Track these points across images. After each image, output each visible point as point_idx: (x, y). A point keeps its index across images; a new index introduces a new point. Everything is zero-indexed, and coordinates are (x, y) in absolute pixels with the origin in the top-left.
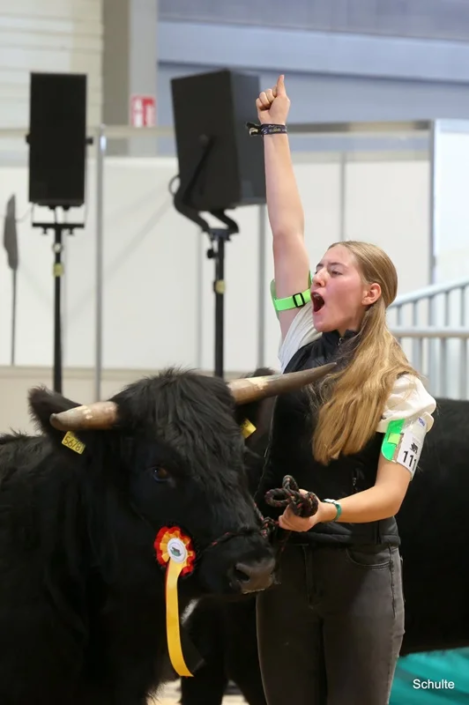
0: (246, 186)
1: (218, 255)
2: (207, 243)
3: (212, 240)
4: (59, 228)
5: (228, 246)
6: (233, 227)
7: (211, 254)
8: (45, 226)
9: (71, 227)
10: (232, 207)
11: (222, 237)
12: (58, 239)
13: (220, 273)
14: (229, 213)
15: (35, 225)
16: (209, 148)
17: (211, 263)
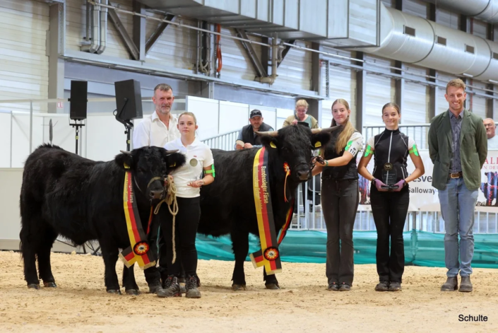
1: (128, 133)
3: (126, 128)
4: (77, 125)
5: (131, 130)
6: (132, 125)
7: (126, 132)
8: (73, 125)
9: (81, 125)
11: (129, 128)
12: (77, 129)
13: (128, 138)
14: (131, 121)
15: (71, 125)
16: (126, 102)
17: (126, 135)
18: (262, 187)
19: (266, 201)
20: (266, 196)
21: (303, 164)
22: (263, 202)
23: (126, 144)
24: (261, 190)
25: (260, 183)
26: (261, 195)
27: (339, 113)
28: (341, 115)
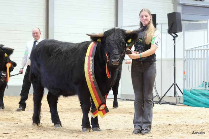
0: (178, 29)
1: (174, 40)
2: (172, 38)
3: (173, 37)
6: (177, 36)
7: (173, 40)
10: (177, 33)
11: (175, 37)
13: (175, 42)
14: (176, 34)
17: (173, 41)
18: (90, 71)
19: (93, 80)
20: (92, 77)
21: (115, 54)
22: (91, 80)
23: (174, 46)
24: (89, 73)
25: (89, 68)
26: (90, 76)
27: (145, 18)
28: (146, 19)
